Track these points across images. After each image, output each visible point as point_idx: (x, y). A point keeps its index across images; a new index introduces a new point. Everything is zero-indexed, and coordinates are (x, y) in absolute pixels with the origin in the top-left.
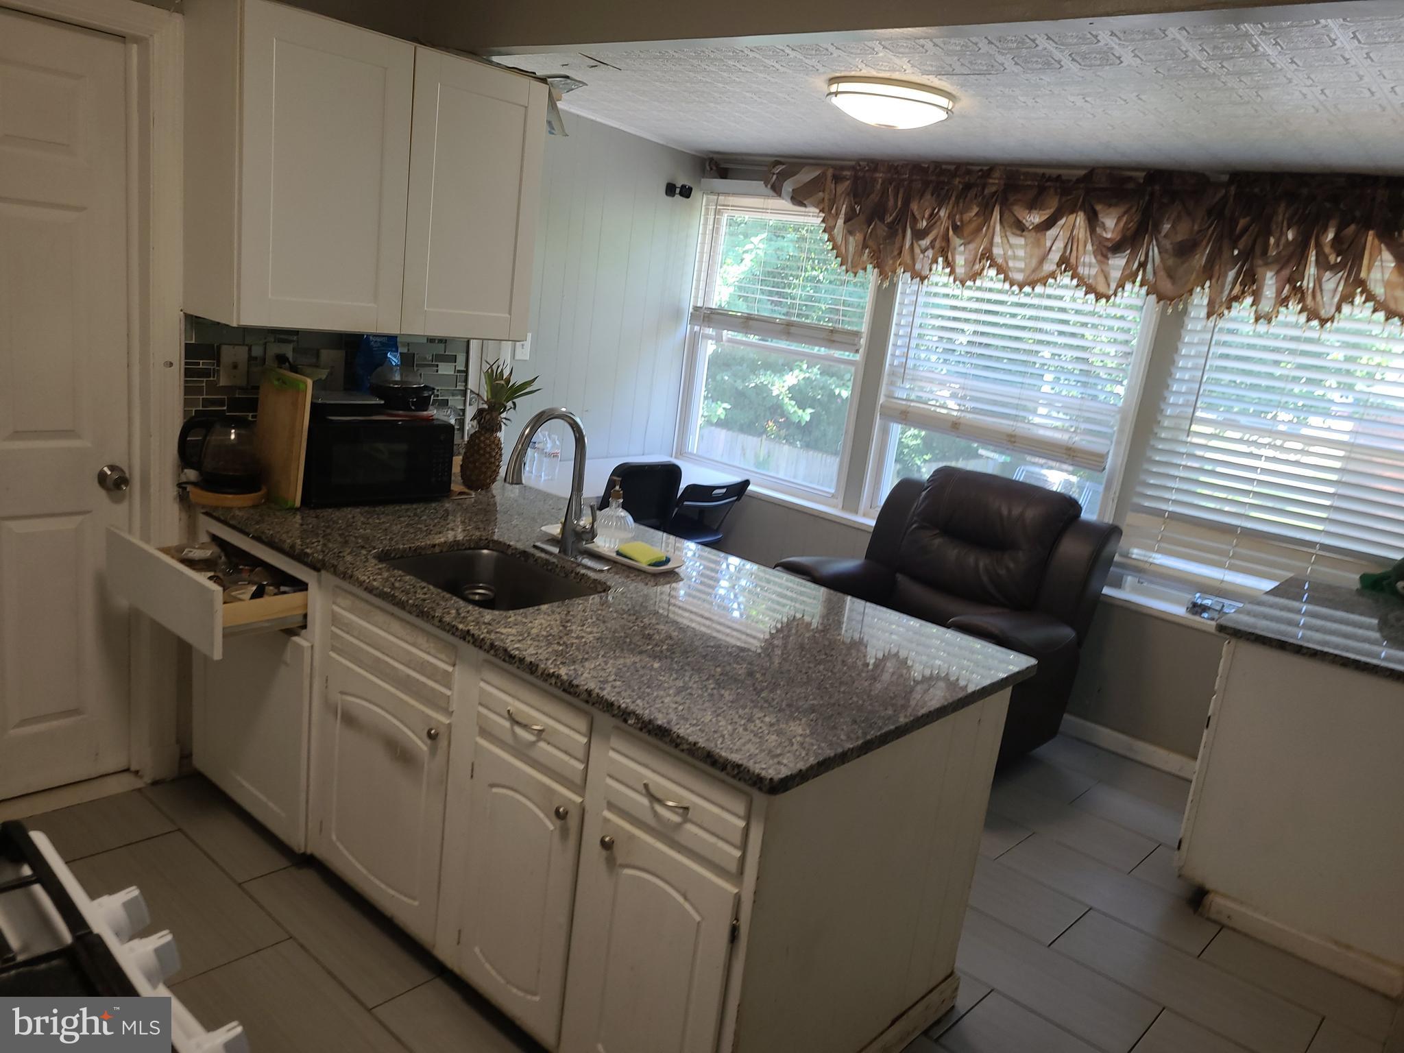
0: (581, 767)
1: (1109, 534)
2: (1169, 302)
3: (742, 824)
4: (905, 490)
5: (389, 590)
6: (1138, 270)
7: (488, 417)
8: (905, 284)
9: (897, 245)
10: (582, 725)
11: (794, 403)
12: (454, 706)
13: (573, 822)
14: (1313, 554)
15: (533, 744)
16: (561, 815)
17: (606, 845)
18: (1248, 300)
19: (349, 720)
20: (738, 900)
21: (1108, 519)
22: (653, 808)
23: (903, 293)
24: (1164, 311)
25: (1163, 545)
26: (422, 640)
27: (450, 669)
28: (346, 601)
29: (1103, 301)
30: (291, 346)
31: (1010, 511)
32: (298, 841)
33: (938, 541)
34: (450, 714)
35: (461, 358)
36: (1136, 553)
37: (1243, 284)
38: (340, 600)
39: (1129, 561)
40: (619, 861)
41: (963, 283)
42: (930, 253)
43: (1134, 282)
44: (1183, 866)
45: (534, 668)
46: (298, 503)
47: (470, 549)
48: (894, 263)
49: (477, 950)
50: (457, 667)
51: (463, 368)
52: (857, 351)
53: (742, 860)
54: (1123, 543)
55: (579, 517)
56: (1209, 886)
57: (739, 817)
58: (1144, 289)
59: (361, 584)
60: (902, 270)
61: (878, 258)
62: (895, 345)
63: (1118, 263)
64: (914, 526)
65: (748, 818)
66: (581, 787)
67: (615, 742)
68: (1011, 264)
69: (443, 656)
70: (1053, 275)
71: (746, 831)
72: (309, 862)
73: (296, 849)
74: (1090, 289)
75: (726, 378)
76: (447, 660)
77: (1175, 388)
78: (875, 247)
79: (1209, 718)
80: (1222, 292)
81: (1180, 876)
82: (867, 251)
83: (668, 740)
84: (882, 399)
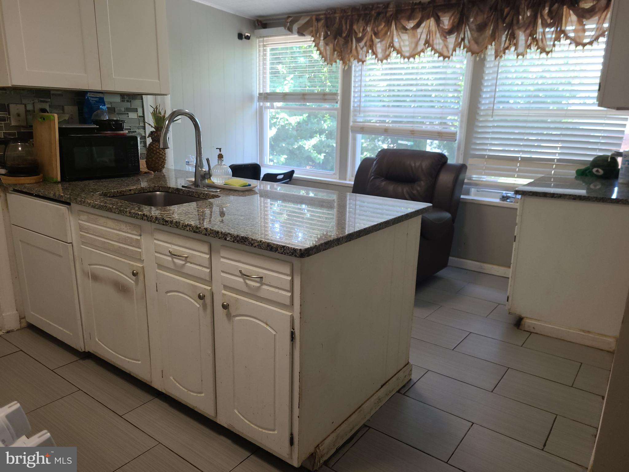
0: (208, 270)
1: (461, 169)
2: (477, 55)
3: (289, 278)
4: (366, 163)
5: (103, 204)
6: (461, 42)
7: (156, 134)
8: (355, 65)
9: (349, 47)
10: (205, 248)
11: (315, 152)
12: (144, 257)
13: (208, 300)
14: (554, 164)
15: (184, 265)
16: (201, 297)
17: (225, 307)
18: (513, 49)
19: (95, 278)
20: (292, 319)
21: (461, 162)
22: (245, 282)
23: (355, 71)
24: (475, 60)
25: (486, 171)
26: (123, 227)
27: (139, 238)
28: (84, 217)
29: (447, 59)
30: (48, 104)
31: (415, 164)
32: (80, 346)
33: (383, 183)
34: (142, 261)
35: (140, 110)
36: (475, 177)
37: (510, 40)
38: (82, 217)
39: (472, 182)
40: (233, 314)
41: (382, 61)
42: (365, 49)
43: (460, 47)
44: (510, 309)
45: (178, 224)
46: (59, 179)
47: (150, 192)
48: (349, 56)
49: (171, 378)
50: (142, 236)
51: (141, 115)
52: (337, 103)
53: (292, 297)
54: (468, 173)
55: (202, 167)
56: (523, 315)
57: (287, 275)
58: (465, 49)
59: (89, 204)
60: (353, 59)
61: (341, 56)
62: (354, 97)
63: (452, 40)
64: (372, 178)
65: (292, 275)
66: (209, 281)
67: (223, 253)
68: (403, 49)
69: (135, 232)
70: (423, 51)
71: (292, 281)
72: (88, 356)
73: (80, 350)
74: (441, 55)
75: (284, 145)
76: (136, 233)
77: (484, 96)
78: (339, 50)
79: (515, 236)
80: (500, 45)
81: (509, 313)
82: (336, 53)
83: (247, 243)
84: (351, 124)
